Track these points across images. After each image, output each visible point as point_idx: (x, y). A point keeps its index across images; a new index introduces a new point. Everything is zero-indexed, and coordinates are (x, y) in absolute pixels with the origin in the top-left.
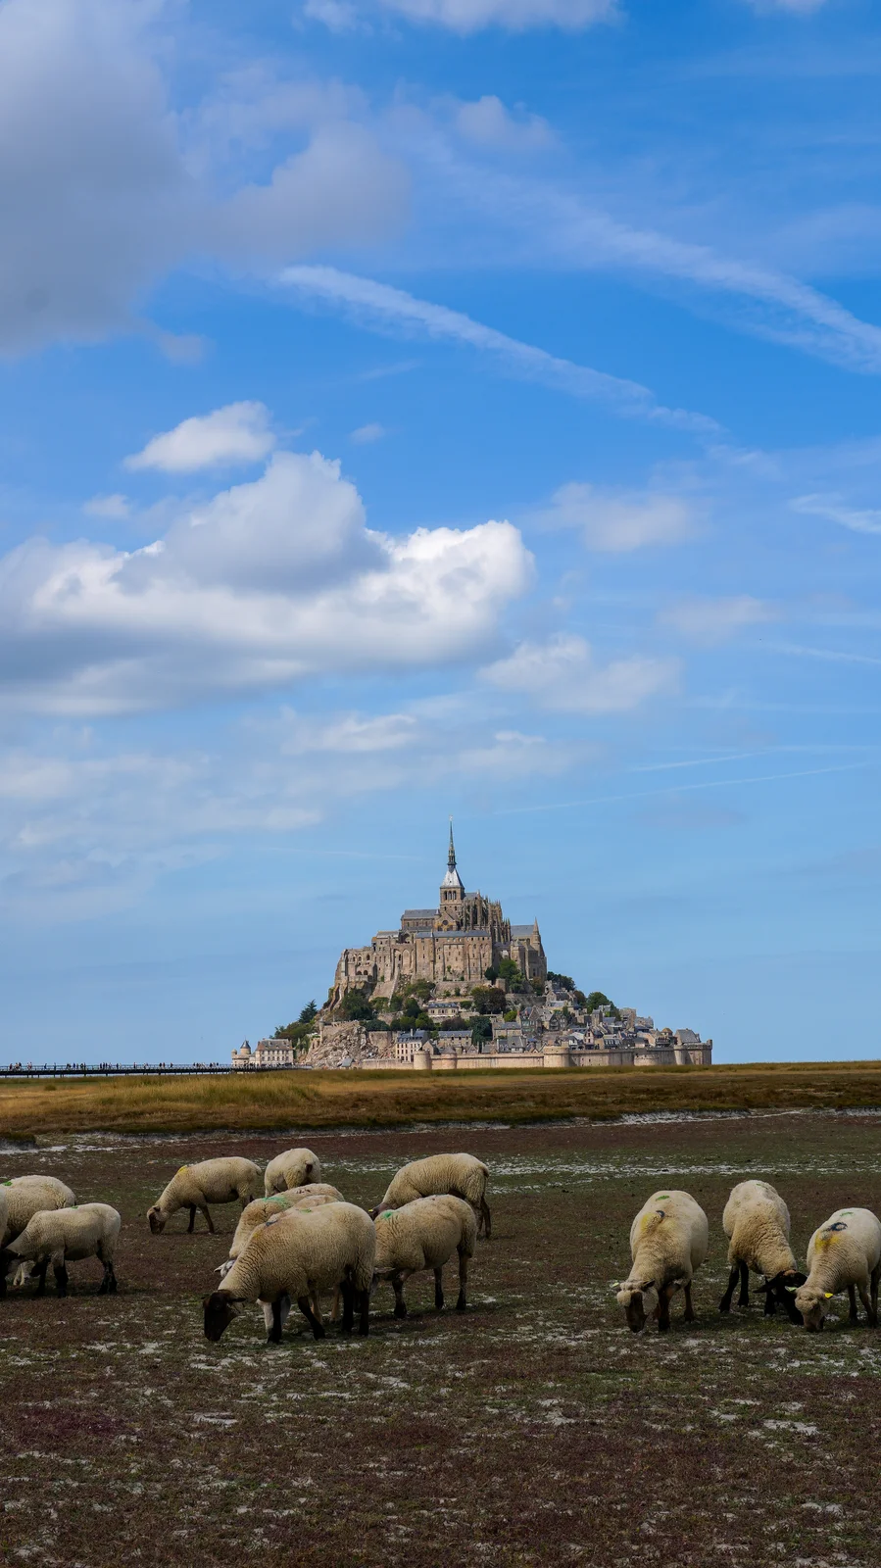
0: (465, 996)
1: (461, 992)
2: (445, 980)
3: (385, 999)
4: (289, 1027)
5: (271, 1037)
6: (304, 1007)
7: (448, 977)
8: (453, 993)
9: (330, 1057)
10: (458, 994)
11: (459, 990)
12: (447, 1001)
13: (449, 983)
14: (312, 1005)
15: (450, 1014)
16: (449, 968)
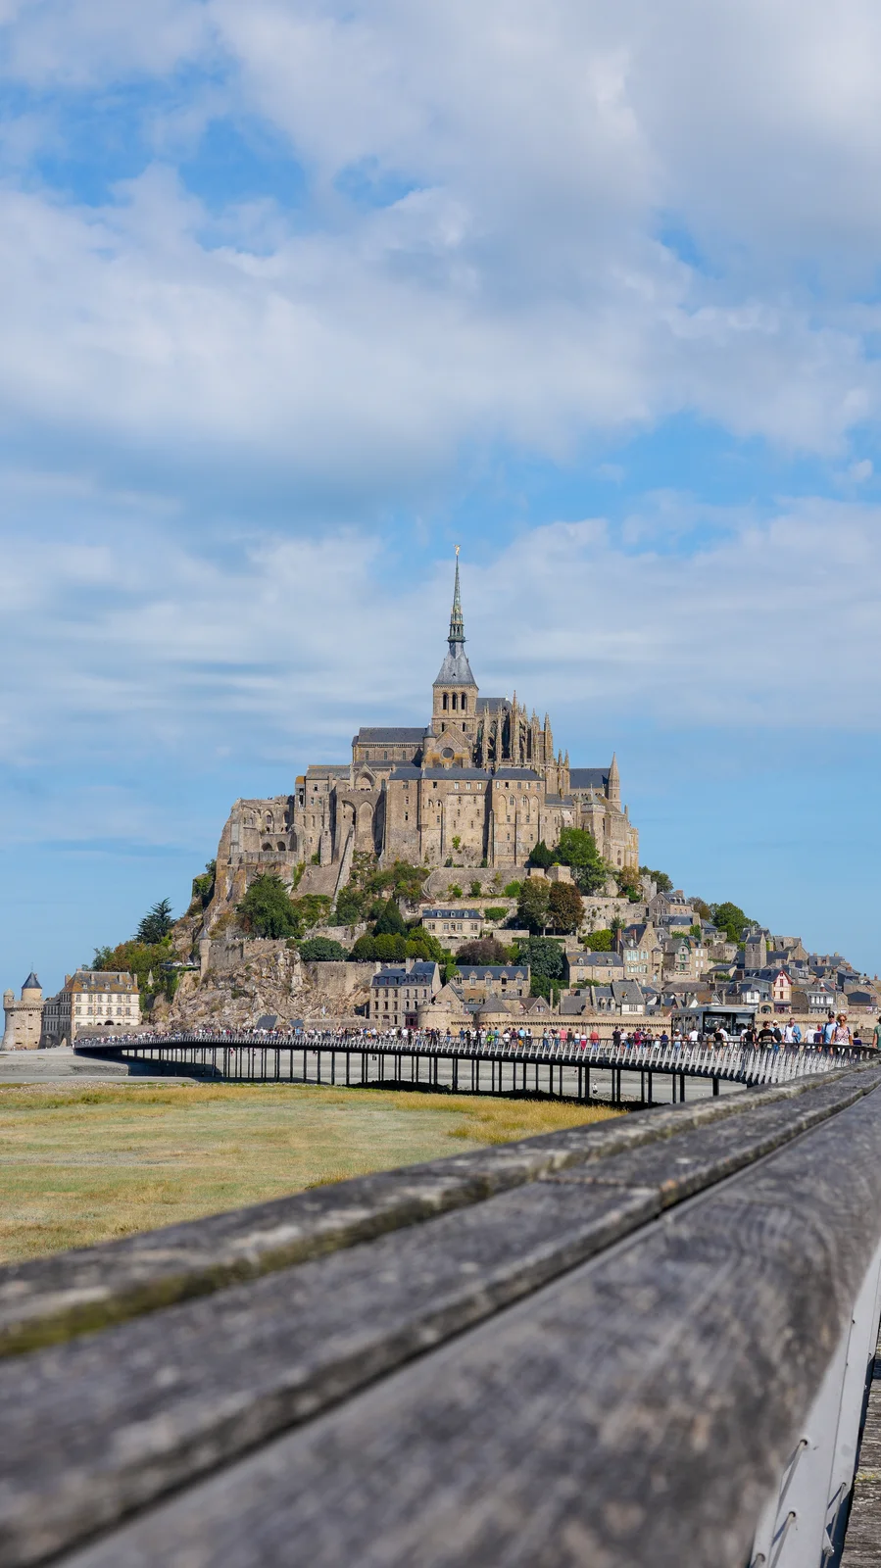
0: (494, 897)
1: (483, 890)
2: (448, 864)
3: (326, 900)
4: (119, 949)
5: (85, 967)
6: (146, 910)
7: (456, 860)
8: (467, 890)
9: (227, 1010)
10: (475, 894)
11: (479, 885)
12: (457, 905)
13: (458, 871)
14: (163, 910)
15: (468, 932)
16: (456, 841)
